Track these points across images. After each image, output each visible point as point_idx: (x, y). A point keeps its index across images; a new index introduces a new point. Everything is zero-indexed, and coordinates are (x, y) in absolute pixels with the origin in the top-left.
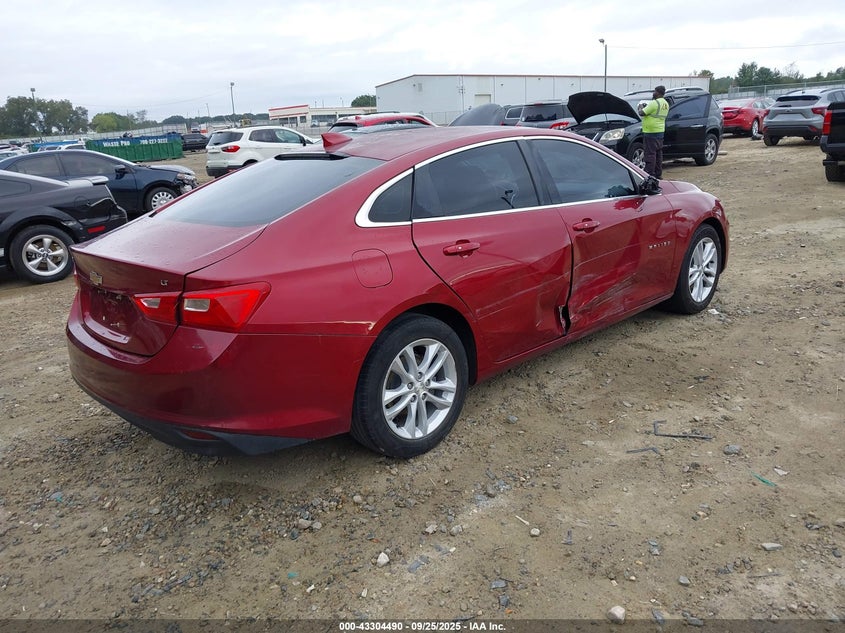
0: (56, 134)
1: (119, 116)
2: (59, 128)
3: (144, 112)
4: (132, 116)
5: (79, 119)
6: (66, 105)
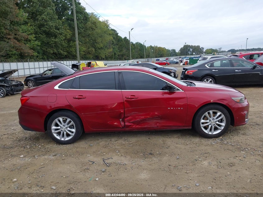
0: (195, 55)
1: (213, 50)
2: (195, 53)
3: (221, 48)
4: (217, 49)
5: (201, 50)
6: (199, 47)
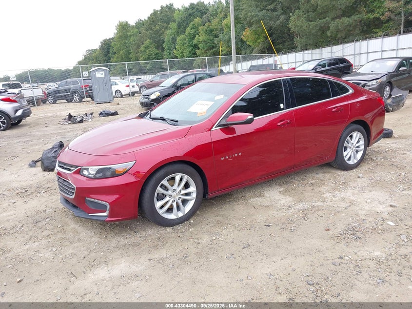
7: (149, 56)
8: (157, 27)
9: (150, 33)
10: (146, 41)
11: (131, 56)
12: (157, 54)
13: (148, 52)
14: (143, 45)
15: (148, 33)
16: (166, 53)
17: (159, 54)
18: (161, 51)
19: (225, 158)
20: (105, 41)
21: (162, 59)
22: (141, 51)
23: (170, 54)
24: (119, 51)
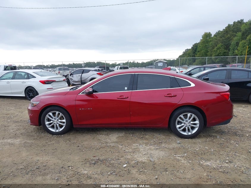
7: (219, 54)
8: (229, 35)
9: (223, 39)
10: (219, 44)
11: (208, 54)
12: (225, 52)
13: (218, 51)
14: (216, 47)
15: (221, 39)
16: (230, 52)
17: (226, 52)
18: (228, 51)
19: (82, 109)
20: (195, 44)
21: (228, 56)
22: (214, 51)
23: (233, 53)
24: (201, 50)
